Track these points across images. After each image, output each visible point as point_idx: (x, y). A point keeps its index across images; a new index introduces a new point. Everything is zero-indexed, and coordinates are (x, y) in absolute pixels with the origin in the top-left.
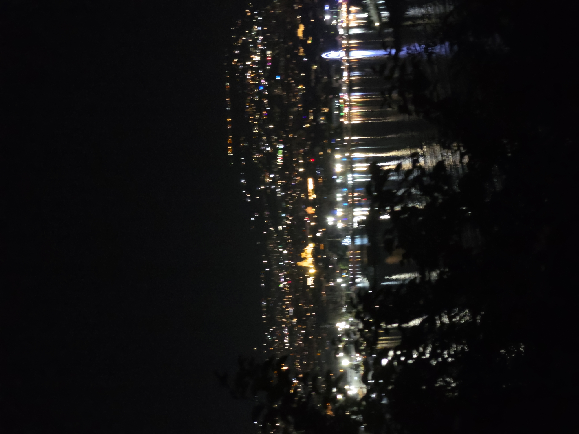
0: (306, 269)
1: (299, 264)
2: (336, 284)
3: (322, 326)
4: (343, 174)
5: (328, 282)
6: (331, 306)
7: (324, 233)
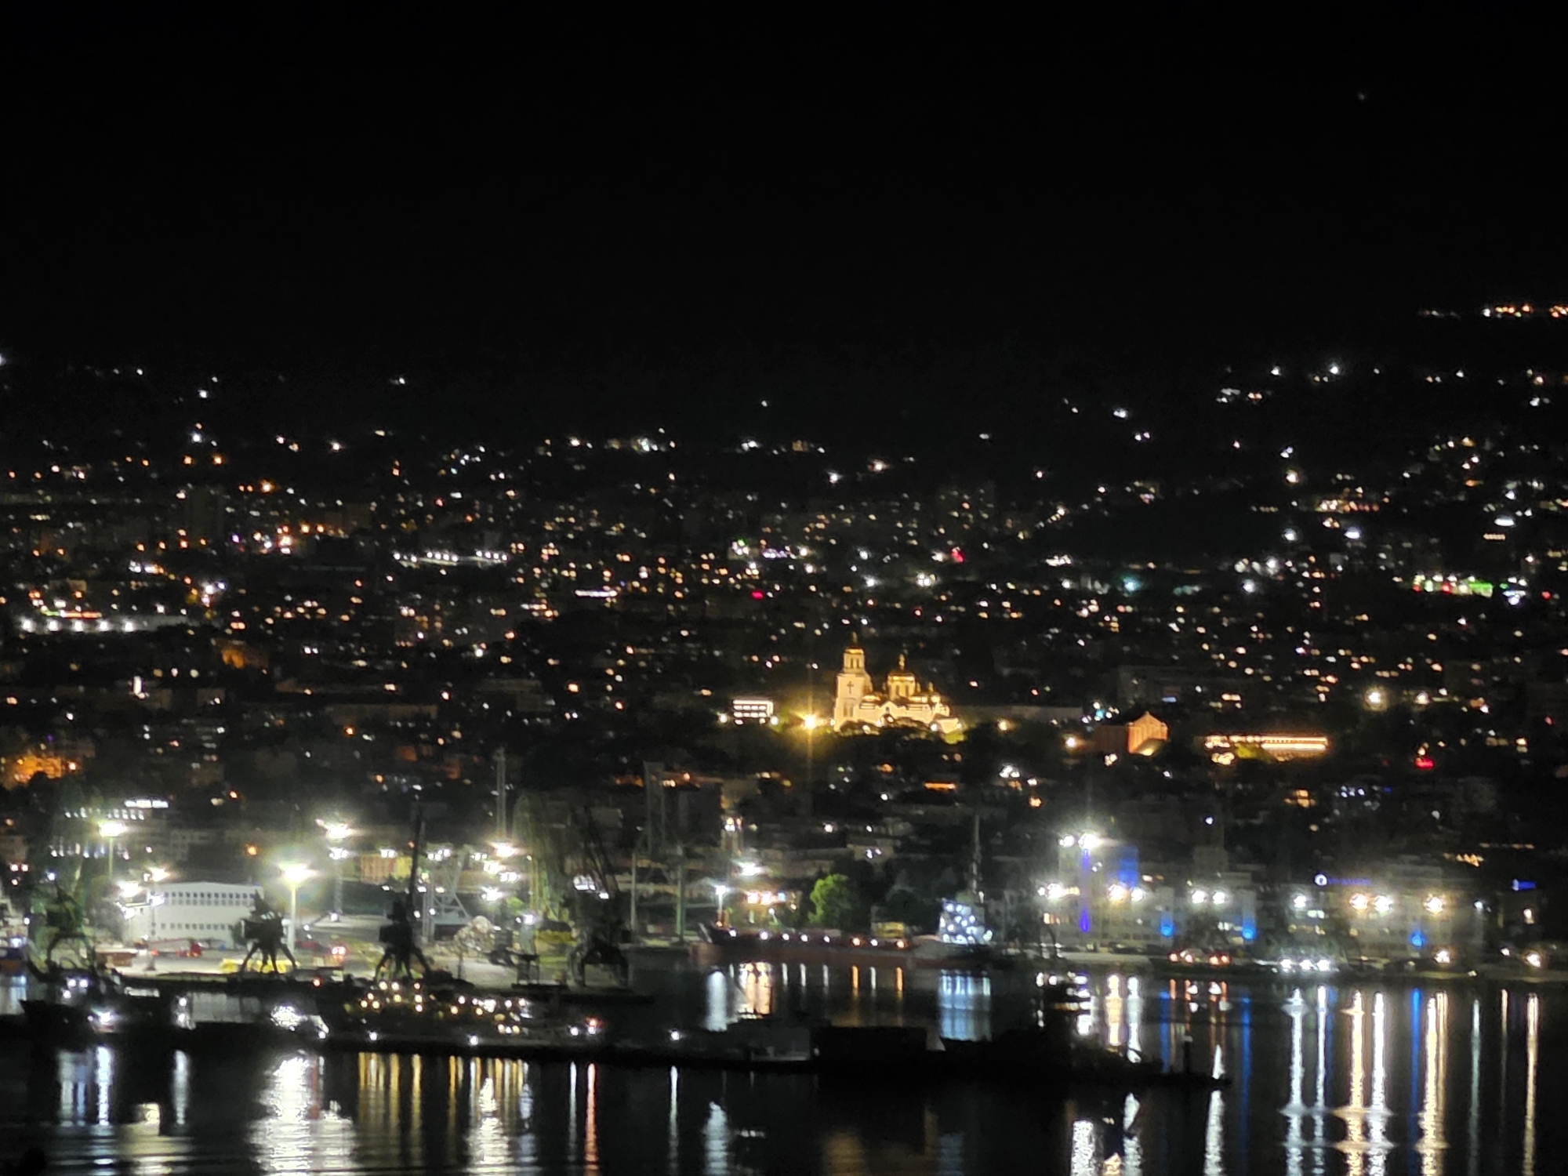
0: (825, 689)
1: (854, 657)
2: (729, 847)
3: (500, 757)
4: (1338, 931)
5: (744, 809)
6: (610, 815)
7: (1016, 802)
